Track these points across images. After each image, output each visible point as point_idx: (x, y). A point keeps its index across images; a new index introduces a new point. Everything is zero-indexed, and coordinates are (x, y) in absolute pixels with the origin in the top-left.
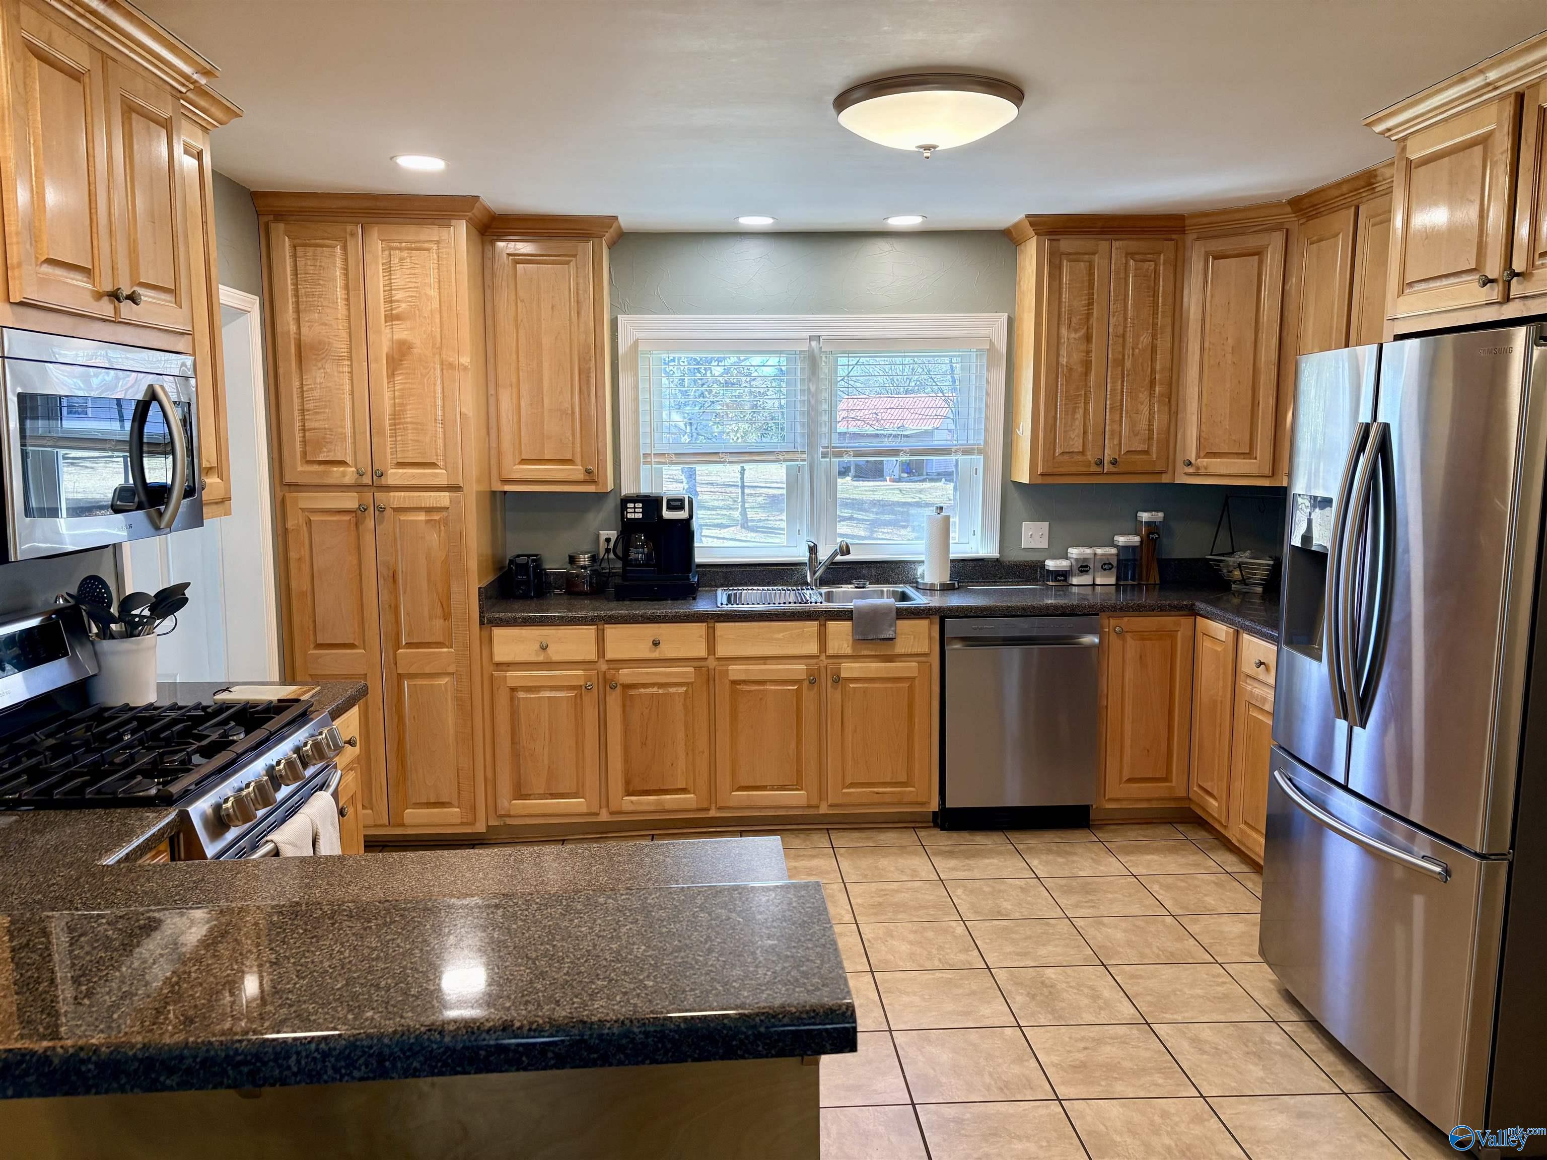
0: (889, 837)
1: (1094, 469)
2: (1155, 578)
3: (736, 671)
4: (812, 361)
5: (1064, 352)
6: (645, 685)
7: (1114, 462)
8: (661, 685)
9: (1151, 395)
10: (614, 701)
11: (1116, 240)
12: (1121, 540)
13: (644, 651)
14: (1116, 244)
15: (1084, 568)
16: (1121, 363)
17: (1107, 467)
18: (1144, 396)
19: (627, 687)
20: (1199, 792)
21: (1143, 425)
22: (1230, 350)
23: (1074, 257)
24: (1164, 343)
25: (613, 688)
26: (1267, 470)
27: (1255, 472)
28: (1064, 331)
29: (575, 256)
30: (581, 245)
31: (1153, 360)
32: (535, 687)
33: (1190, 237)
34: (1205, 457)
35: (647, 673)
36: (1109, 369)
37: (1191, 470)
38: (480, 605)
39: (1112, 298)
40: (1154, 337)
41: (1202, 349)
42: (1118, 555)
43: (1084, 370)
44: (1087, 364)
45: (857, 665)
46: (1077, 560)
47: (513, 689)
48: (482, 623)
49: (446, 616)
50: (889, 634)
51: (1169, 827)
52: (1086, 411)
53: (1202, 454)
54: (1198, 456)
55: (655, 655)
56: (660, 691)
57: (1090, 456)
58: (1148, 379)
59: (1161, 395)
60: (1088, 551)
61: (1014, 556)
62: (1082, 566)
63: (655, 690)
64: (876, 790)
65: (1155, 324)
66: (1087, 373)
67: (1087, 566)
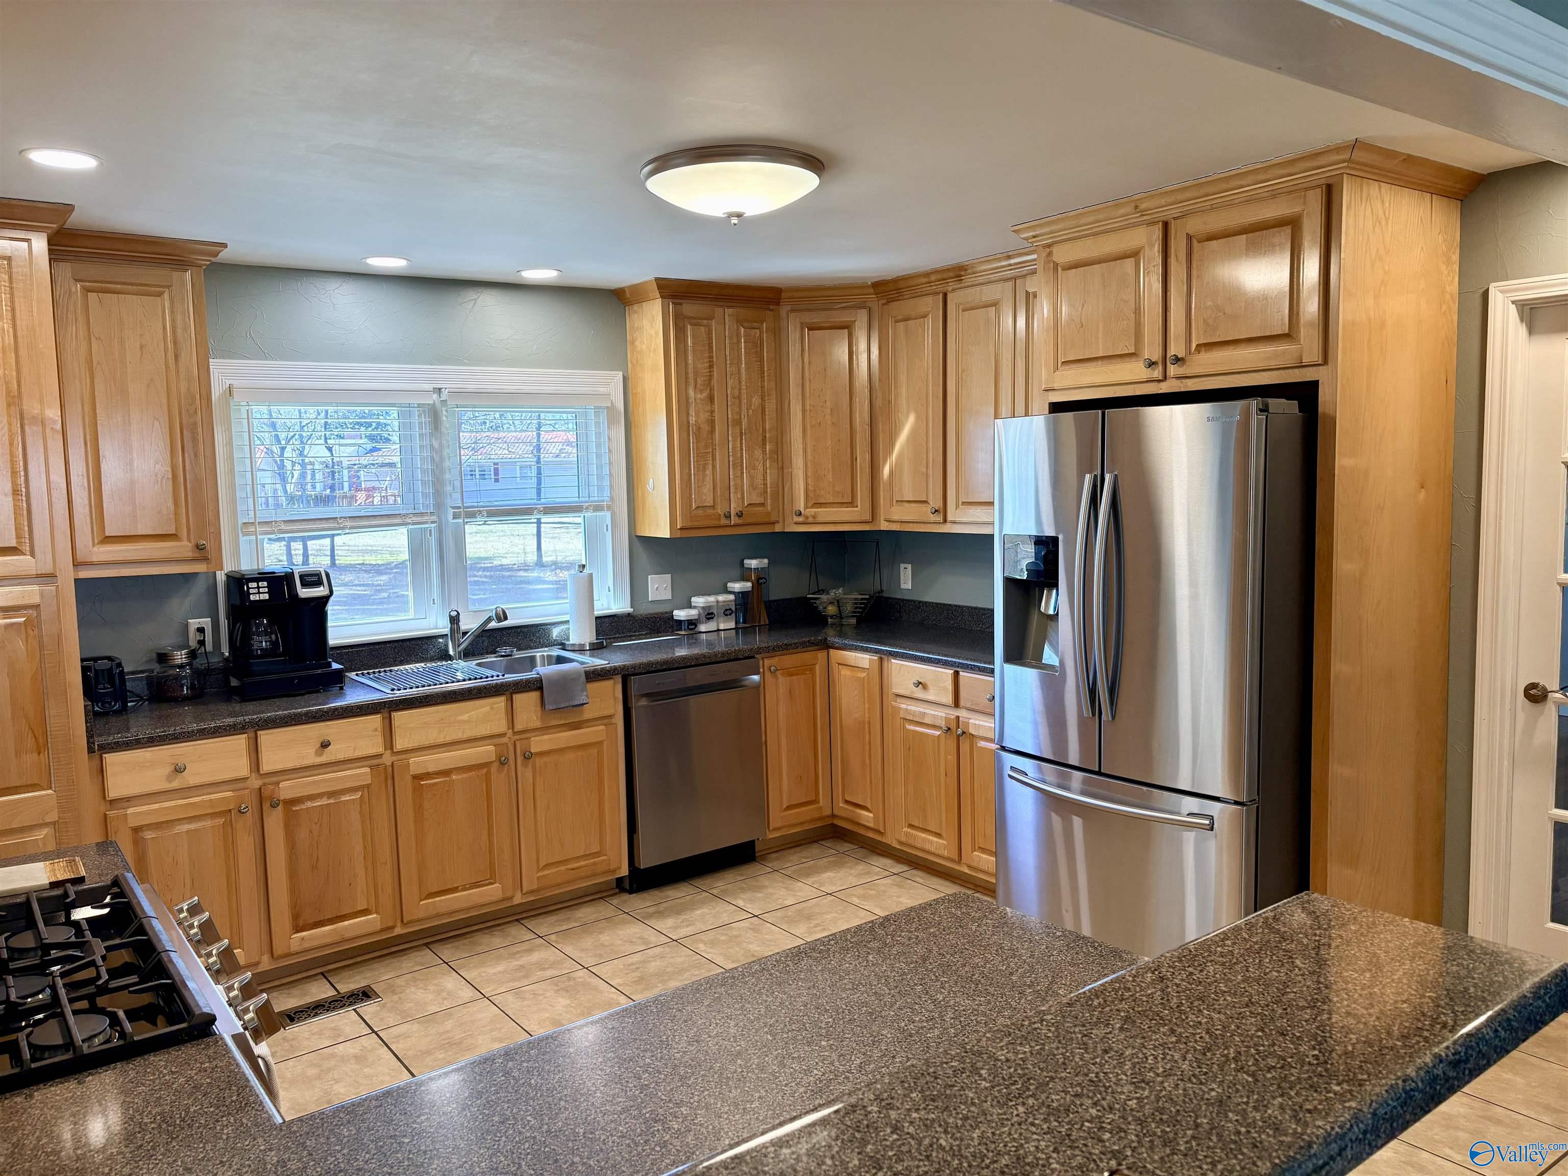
0: (586, 913)
1: (724, 521)
2: (764, 620)
3: (419, 763)
4: (434, 415)
5: (692, 412)
6: (312, 798)
7: (740, 515)
8: (331, 794)
9: (764, 452)
10: (274, 821)
11: (729, 307)
12: (737, 586)
13: (310, 757)
14: (729, 311)
15: (709, 616)
16: (738, 422)
17: (734, 520)
18: (758, 453)
19: (291, 802)
20: (846, 807)
21: (759, 481)
22: (829, 411)
23: (696, 321)
24: (771, 406)
25: (274, 806)
26: (868, 517)
27: (857, 519)
28: (691, 393)
29: (168, 287)
30: (176, 275)
31: (764, 420)
32: (167, 822)
33: (784, 309)
34: (812, 507)
35: (314, 782)
36: (730, 428)
37: (801, 519)
38: (87, 727)
39: (728, 362)
40: (763, 398)
41: (804, 411)
42: (735, 600)
43: (710, 429)
44: (712, 423)
45: (546, 737)
46: (703, 608)
47: (136, 830)
48: (91, 750)
49: (41, 747)
50: (582, 699)
51: (815, 845)
52: (714, 467)
53: (810, 504)
54: (806, 507)
55: (324, 759)
56: (332, 801)
57: (720, 510)
58: (760, 438)
59: (771, 452)
60: (712, 599)
61: (645, 610)
62: (708, 614)
63: (324, 801)
64: (570, 866)
65: (763, 387)
66: (712, 431)
67: (712, 613)
